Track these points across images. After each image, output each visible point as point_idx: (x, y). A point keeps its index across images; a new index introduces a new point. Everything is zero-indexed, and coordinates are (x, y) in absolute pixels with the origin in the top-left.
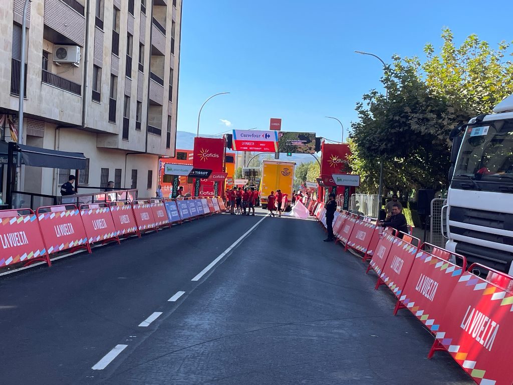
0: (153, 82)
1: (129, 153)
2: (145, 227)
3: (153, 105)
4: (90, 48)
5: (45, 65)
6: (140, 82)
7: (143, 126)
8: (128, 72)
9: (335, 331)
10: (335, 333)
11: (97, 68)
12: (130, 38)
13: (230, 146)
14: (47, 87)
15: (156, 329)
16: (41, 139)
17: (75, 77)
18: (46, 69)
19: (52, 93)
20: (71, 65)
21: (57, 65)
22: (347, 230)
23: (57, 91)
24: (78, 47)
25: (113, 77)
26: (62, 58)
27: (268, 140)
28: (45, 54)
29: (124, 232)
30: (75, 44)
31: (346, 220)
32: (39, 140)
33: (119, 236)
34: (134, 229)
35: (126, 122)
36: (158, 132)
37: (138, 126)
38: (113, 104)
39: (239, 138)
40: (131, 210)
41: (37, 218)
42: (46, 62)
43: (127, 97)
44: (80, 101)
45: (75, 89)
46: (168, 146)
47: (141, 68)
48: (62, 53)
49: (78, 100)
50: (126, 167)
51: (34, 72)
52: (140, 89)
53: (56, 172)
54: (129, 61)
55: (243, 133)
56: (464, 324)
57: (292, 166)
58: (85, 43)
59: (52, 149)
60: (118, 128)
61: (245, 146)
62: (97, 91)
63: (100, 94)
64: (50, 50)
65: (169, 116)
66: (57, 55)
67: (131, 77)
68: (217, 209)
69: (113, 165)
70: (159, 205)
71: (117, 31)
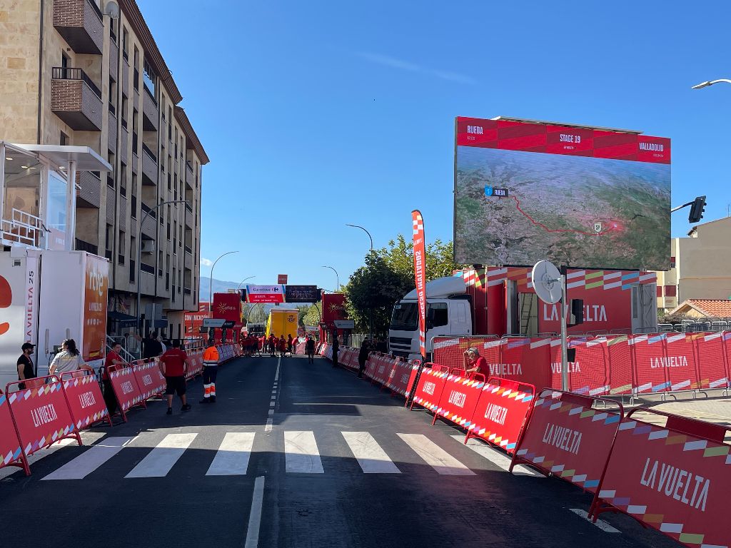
0: (186, 253)
6: (180, 255)
7: (182, 289)
8: (174, 250)
12: (175, 224)
13: (245, 299)
20: (147, 253)
25: (168, 256)
27: (277, 293)
30: (152, 240)
35: (174, 288)
37: (179, 290)
38: (167, 276)
39: (252, 292)
43: (174, 269)
44: (154, 279)
46: (195, 302)
47: (180, 245)
52: (180, 261)
54: (175, 241)
55: (254, 287)
57: (297, 314)
58: (156, 238)
60: (170, 293)
61: (257, 299)
63: (162, 271)
67: (176, 254)
71: (169, 222)
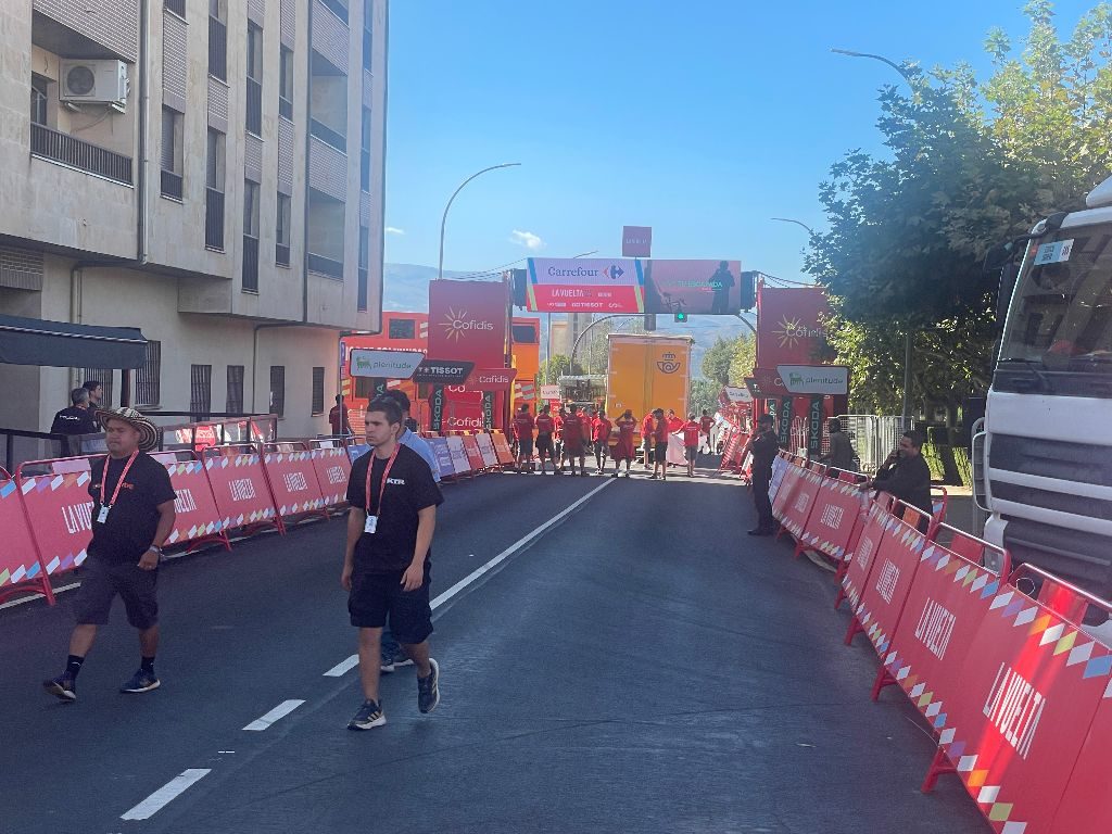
0: (318, 145)
1: (262, 326)
2: (295, 509)
3: (318, 201)
4: (152, 63)
5: (40, 111)
6: (284, 142)
7: (296, 258)
8: (254, 122)
9: (713, 735)
10: (711, 740)
11: (172, 115)
12: (257, 34)
13: (522, 301)
14: (45, 168)
15: (283, 735)
16: (38, 295)
17: (117, 138)
18: (44, 122)
19: (59, 183)
20: (106, 109)
21: (70, 111)
22: (802, 504)
23: (70, 175)
24: (121, 64)
25: (215, 134)
26: (83, 91)
27: (619, 282)
28: (39, 82)
29: (240, 521)
30: (115, 57)
31: (801, 480)
32: (30, 298)
33: (227, 530)
34: (266, 514)
35: (251, 248)
36: (334, 271)
37: (282, 256)
38: (215, 202)
39: (544, 280)
40: (260, 469)
41: (19, 489)
42: (44, 104)
43: (252, 185)
44: (130, 201)
45: (117, 167)
46: (362, 305)
47: (286, 109)
48: (82, 81)
49: (126, 197)
50: (256, 360)
51: (12, 129)
52: (284, 163)
53: (75, 378)
54: (254, 92)
55: (554, 266)
56: (990, 705)
57: (685, 349)
58: (138, 54)
59: (65, 320)
60: (229, 263)
61: (559, 299)
62: (175, 173)
63: (181, 179)
64: (51, 74)
65: (361, 228)
66: (70, 86)
67: (259, 134)
68: (490, 460)
69: (220, 356)
70: (331, 453)
71: (221, 20)
